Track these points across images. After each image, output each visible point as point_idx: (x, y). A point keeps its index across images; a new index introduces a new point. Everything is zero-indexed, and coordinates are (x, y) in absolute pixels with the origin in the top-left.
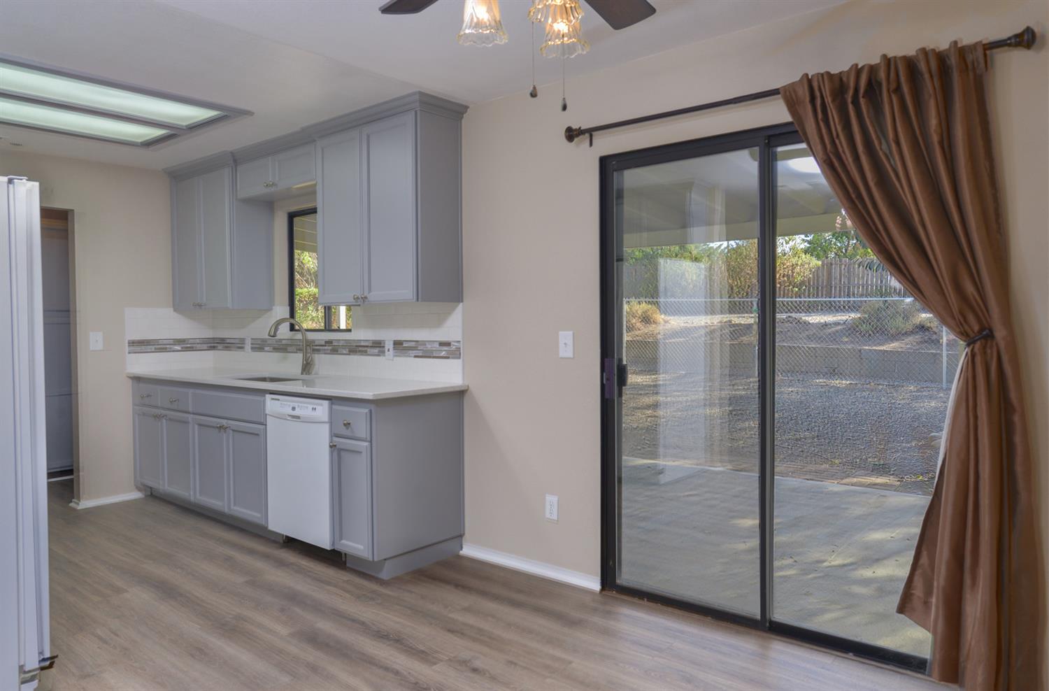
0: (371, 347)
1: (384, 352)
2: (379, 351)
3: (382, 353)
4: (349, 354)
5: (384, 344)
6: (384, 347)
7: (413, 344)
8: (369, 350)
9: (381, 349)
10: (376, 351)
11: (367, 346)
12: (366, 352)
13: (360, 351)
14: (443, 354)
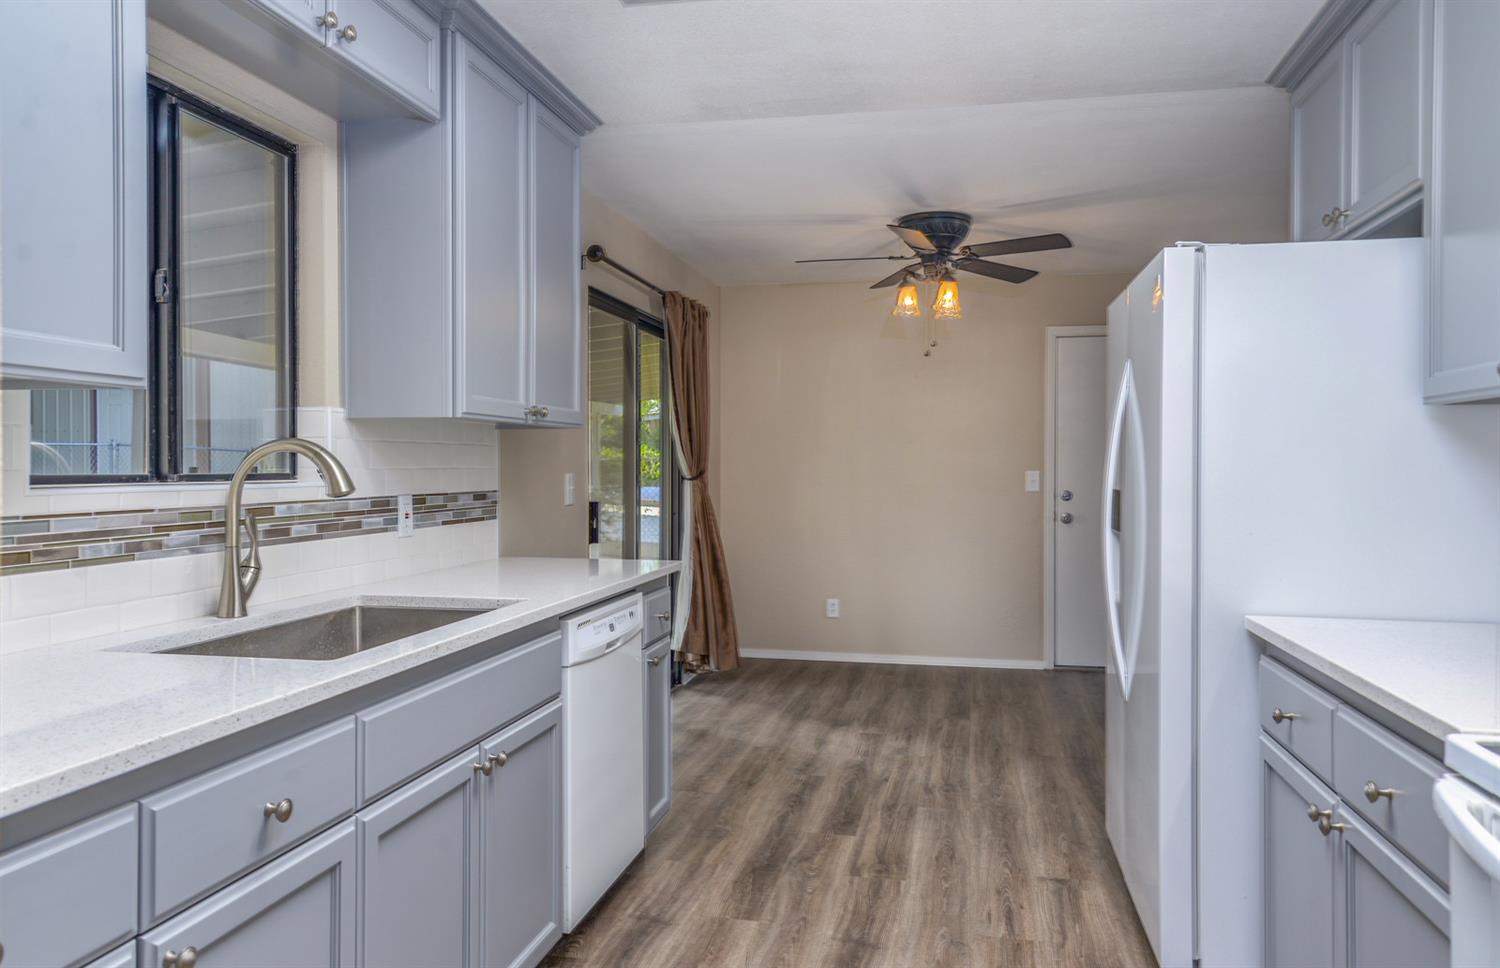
0: (369, 512)
1: (395, 521)
2: (387, 522)
3: (391, 524)
4: (320, 537)
5: (396, 504)
6: (396, 510)
7: (440, 501)
8: (365, 520)
9: (388, 516)
10: (377, 520)
11: (362, 513)
12: (358, 525)
13: (348, 526)
14: (477, 513)
